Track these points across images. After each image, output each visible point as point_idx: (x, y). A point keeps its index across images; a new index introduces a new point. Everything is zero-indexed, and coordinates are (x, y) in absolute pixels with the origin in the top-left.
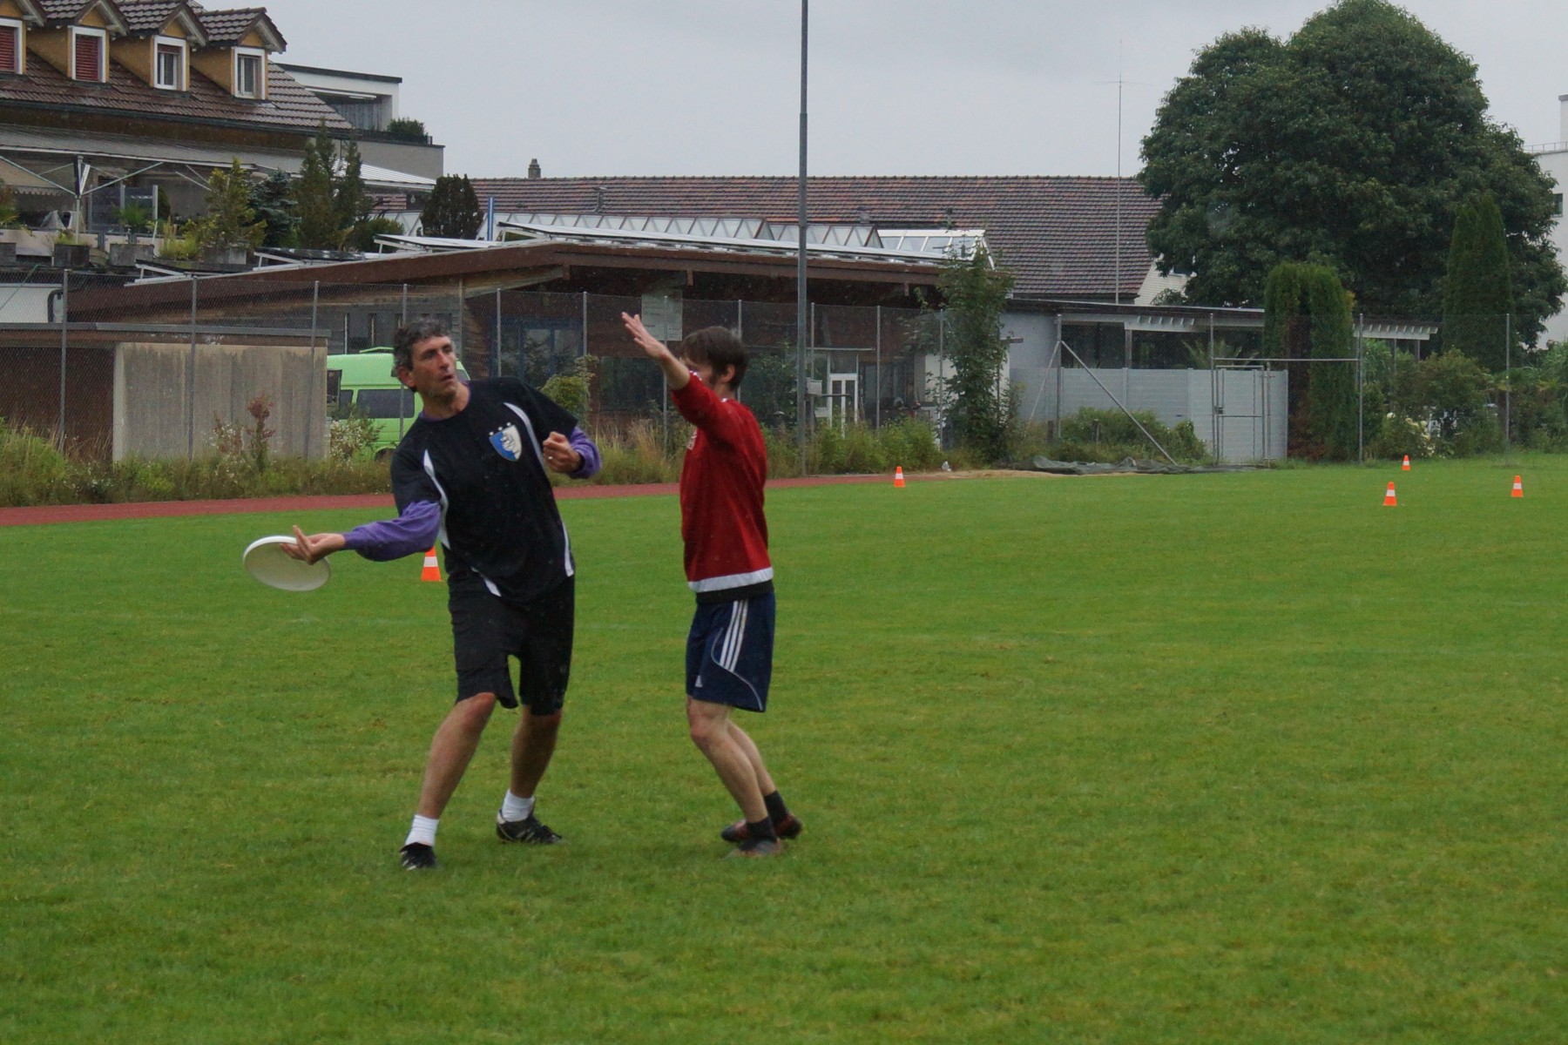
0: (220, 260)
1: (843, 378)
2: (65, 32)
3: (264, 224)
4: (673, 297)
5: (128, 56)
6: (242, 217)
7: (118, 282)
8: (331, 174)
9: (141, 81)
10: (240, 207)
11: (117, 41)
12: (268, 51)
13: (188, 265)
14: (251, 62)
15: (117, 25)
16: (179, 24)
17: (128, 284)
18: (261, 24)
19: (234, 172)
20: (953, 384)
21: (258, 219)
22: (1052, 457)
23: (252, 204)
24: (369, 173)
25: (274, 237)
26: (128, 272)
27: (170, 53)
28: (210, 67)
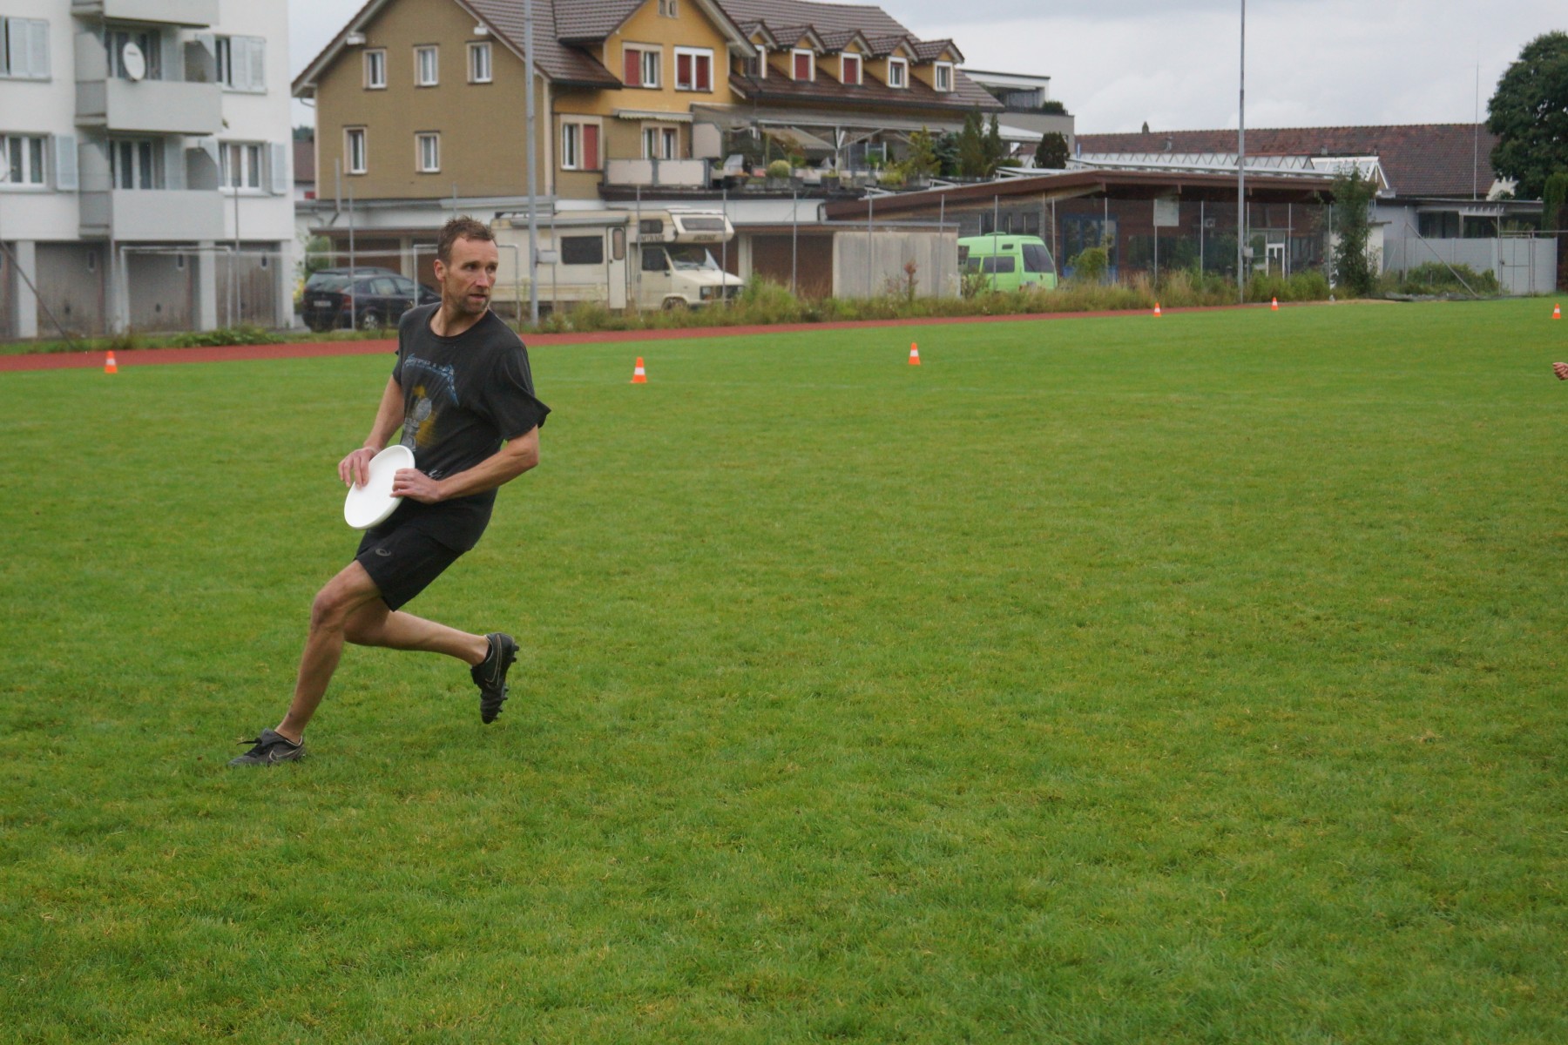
0: (915, 184)
1: (1275, 246)
2: (837, 56)
3: (939, 162)
4: (1173, 200)
5: (875, 70)
6: (927, 160)
7: (854, 198)
8: (981, 133)
9: (881, 84)
10: (927, 154)
11: (867, 60)
12: (954, 63)
13: (897, 187)
14: (944, 70)
15: (867, 52)
16: (903, 49)
17: (861, 199)
18: (950, 48)
19: (923, 134)
20: (1339, 249)
21: (936, 160)
22: (1401, 292)
23: (934, 152)
24: (1005, 131)
25: (945, 171)
26: (861, 192)
27: (898, 66)
28: (921, 74)
